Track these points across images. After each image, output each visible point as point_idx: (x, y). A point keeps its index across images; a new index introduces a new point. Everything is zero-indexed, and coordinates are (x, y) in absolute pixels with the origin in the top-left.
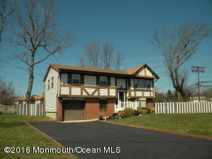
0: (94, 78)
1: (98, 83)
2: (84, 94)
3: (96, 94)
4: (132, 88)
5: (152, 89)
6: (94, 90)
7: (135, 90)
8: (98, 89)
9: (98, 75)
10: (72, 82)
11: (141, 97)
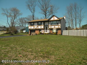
0: (37, 23)
1: (38, 25)
2: (34, 28)
3: (37, 28)
4: (50, 25)
5: (59, 24)
6: (36, 27)
7: (51, 26)
8: (38, 27)
9: (38, 22)
10: (31, 25)
11: (54, 28)
